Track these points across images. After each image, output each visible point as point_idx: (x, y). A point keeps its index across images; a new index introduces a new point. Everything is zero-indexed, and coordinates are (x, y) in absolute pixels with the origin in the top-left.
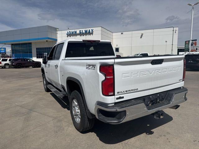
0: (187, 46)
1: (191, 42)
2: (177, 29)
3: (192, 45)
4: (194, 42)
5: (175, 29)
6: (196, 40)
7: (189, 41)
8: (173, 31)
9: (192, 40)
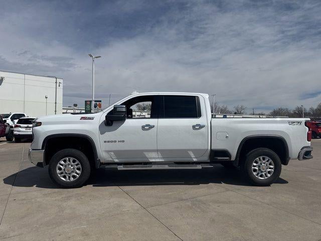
0: (88, 107)
1: (93, 103)
2: (61, 81)
3: (95, 107)
4: (98, 103)
5: (59, 80)
6: (100, 101)
7: (91, 102)
8: (56, 83)
9: (95, 101)
